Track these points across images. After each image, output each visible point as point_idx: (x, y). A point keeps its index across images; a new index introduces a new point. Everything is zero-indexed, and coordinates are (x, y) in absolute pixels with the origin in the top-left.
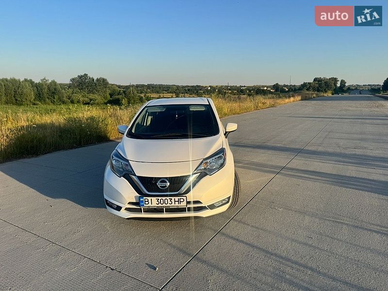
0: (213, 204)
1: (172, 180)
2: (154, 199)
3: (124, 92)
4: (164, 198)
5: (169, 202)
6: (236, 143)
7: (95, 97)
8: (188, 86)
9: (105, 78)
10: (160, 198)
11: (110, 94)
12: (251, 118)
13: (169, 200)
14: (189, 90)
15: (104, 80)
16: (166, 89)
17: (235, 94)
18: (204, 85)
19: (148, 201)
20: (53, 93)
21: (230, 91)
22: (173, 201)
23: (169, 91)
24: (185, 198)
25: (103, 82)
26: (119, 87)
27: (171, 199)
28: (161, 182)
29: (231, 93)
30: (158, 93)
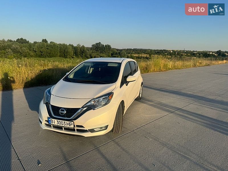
0: (93, 129)
1: (68, 110)
2: (56, 120)
3: (119, 53)
4: (61, 121)
5: (64, 124)
6: (161, 88)
7: (104, 55)
8: (158, 50)
9: (110, 45)
10: (59, 120)
11: (111, 54)
12: (186, 73)
13: (64, 123)
14: (158, 52)
15: (109, 46)
16: (144, 52)
17: (188, 56)
18: (169, 50)
19: (52, 121)
20: (83, 52)
21: (185, 54)
22: (66, 123)
23: (145, 53)
24: (73, 123)
25: (108, 47)
26: (117, 50)
27: (65, 122)
28: (61, 110)
29: (186, 55)
30: (139, 54)
